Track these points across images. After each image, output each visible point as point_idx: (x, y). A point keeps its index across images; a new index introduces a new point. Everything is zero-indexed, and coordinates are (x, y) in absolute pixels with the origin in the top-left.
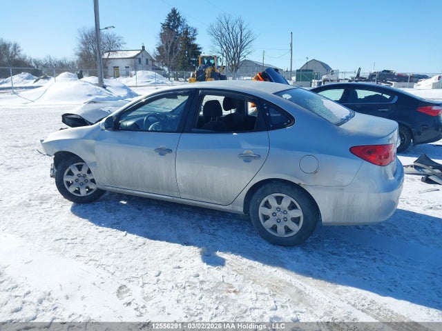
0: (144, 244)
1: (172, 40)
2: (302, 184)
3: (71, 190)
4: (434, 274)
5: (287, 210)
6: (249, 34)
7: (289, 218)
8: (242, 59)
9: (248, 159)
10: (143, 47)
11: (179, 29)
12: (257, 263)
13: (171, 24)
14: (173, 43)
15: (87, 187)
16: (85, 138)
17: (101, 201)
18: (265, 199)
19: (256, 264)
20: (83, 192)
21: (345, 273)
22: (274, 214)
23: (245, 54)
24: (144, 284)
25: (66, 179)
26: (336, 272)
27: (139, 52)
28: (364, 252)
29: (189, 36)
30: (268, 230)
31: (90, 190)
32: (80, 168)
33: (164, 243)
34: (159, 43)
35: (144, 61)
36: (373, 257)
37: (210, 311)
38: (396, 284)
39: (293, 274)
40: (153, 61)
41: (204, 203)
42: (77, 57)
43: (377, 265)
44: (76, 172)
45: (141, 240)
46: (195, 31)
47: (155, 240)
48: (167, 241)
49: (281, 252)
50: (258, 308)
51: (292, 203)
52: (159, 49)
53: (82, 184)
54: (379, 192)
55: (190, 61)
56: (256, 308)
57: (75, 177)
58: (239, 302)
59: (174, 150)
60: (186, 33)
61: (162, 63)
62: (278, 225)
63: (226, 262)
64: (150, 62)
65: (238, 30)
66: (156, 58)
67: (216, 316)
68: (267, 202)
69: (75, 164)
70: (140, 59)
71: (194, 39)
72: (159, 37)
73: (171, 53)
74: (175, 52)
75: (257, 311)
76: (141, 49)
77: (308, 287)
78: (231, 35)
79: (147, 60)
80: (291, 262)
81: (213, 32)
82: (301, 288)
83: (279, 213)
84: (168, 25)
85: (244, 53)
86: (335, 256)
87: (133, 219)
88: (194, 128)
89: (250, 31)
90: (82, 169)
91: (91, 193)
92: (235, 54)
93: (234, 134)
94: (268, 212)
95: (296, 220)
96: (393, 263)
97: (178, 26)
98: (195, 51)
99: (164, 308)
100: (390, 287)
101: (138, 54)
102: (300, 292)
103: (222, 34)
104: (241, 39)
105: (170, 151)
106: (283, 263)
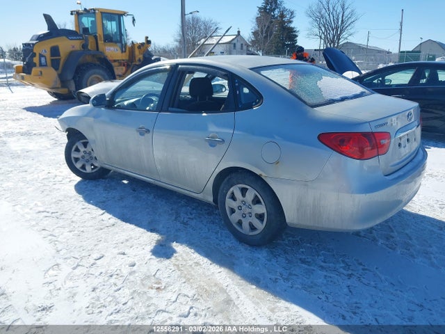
0: (114, 225)
1: (267, 24)
2: (264, 175)
3: (78, 166)
4: (421, 306)
5: (251, 204)
6: (352, 13)
7: (253, 214)
8: (342, 42)
9: (213, 143)
10: (239, 32)
11: (276, 12)
12: (206, 260)
13: (268, 7)
14: (268, 27)
15: (92, 165)
16: (86, 116)
17: (106, 179)
18: (231, 190)
19: (204, 261)
20: (89, 169)
21: (300, 287)
22: (240, 208)
23: (346, 36)
24: (78, 265)
25: (74, 155)
26: (290, 284)
27: (234, 37)
28: (342, 265)
29: (285, 19)
30: (234, 225)
31: (95, 167)
32: (85, 145)
33: (132, 226)
34: (254, 27)
35: (238, 46)
36: (350, 272)
37: (116, 305)
38: (357, 311)
39: (237, 278)
40: (248, 46)
41: (179, 189)
42: (177, 44)
43: (349, 283)
44: (82, 149)
45: (114, 220)
46: (292, 13)
47: (126, 222)
48: (136, 225)
49: (243, 251)
50: (167, 312)
51: (256, 196)
52: (255, 33)
53: (87, 161)
54: (352, 193)
55: (284, 45)
56: (165, 311)
57: (82, 154)
58: (154, 301)
59: (151, 130)
60: (282, 16)
61: (257, 47)
62: (243, 220)
63: (175, 255)
64: (245, 47)
65: (339, 10)
66: (250, 42)
67: (118, 312)
68: (233, 193)
69: (82, 141)
70: (235, 44)
71: (291, 22)
72: (254, 21)
73: (266, 37)
74: (270, 36)
75: (165, 314)
76: (237, 33)
77: (243, 297)
78: (331, 15)
79: (242, 44)
80: (244, 264)
81: (311, 14)
82: (233, 297)
83: (245, 206)
84: (265, 8)
85: (345, 34)
86: (303, 265)
87: (122, 198)
88: (173, 107)
89: (352, 11)
90: (88, 147)
91: (95, 170)
92: (334, 36)
93: (204, 114)
94: (234, 205)
95: (260, 217)
96: (372, 283)
97: (275, 9)
98: (291, 34)
99: (75, 294)
100: (345, 314)
101: (233, 39)
102: (228, 301)
103: (322, 16)
104: (342, 20)
105: (148, 131)
106: (234, 264)
